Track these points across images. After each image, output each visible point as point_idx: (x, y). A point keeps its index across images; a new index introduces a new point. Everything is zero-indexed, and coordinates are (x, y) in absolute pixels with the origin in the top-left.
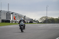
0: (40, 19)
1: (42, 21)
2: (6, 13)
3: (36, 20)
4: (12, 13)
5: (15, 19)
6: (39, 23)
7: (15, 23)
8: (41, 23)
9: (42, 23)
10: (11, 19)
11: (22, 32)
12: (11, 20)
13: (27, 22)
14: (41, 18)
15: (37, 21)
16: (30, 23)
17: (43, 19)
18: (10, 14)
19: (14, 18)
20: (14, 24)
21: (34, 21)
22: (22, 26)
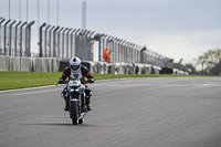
0: (200, 58)
1: (205, 66)
2: (77, 38)
3: (183, 63)
4: (97, 38)
5: (107, 58)
6: (194, 73)
7: (109, 72)
8: (203, 73)
9: (207, 75)
10: (92, 60)
11: (75, 123)
12: (92, 64)
13: (153, 70)
14: (203, 55)
15: (189, 66)
16: (161, 72)
17: (210, 59)
18: (90, 39)
19: (105, 54)
20: (104, 77)
21: (179, 66)
22: (75, 95)
